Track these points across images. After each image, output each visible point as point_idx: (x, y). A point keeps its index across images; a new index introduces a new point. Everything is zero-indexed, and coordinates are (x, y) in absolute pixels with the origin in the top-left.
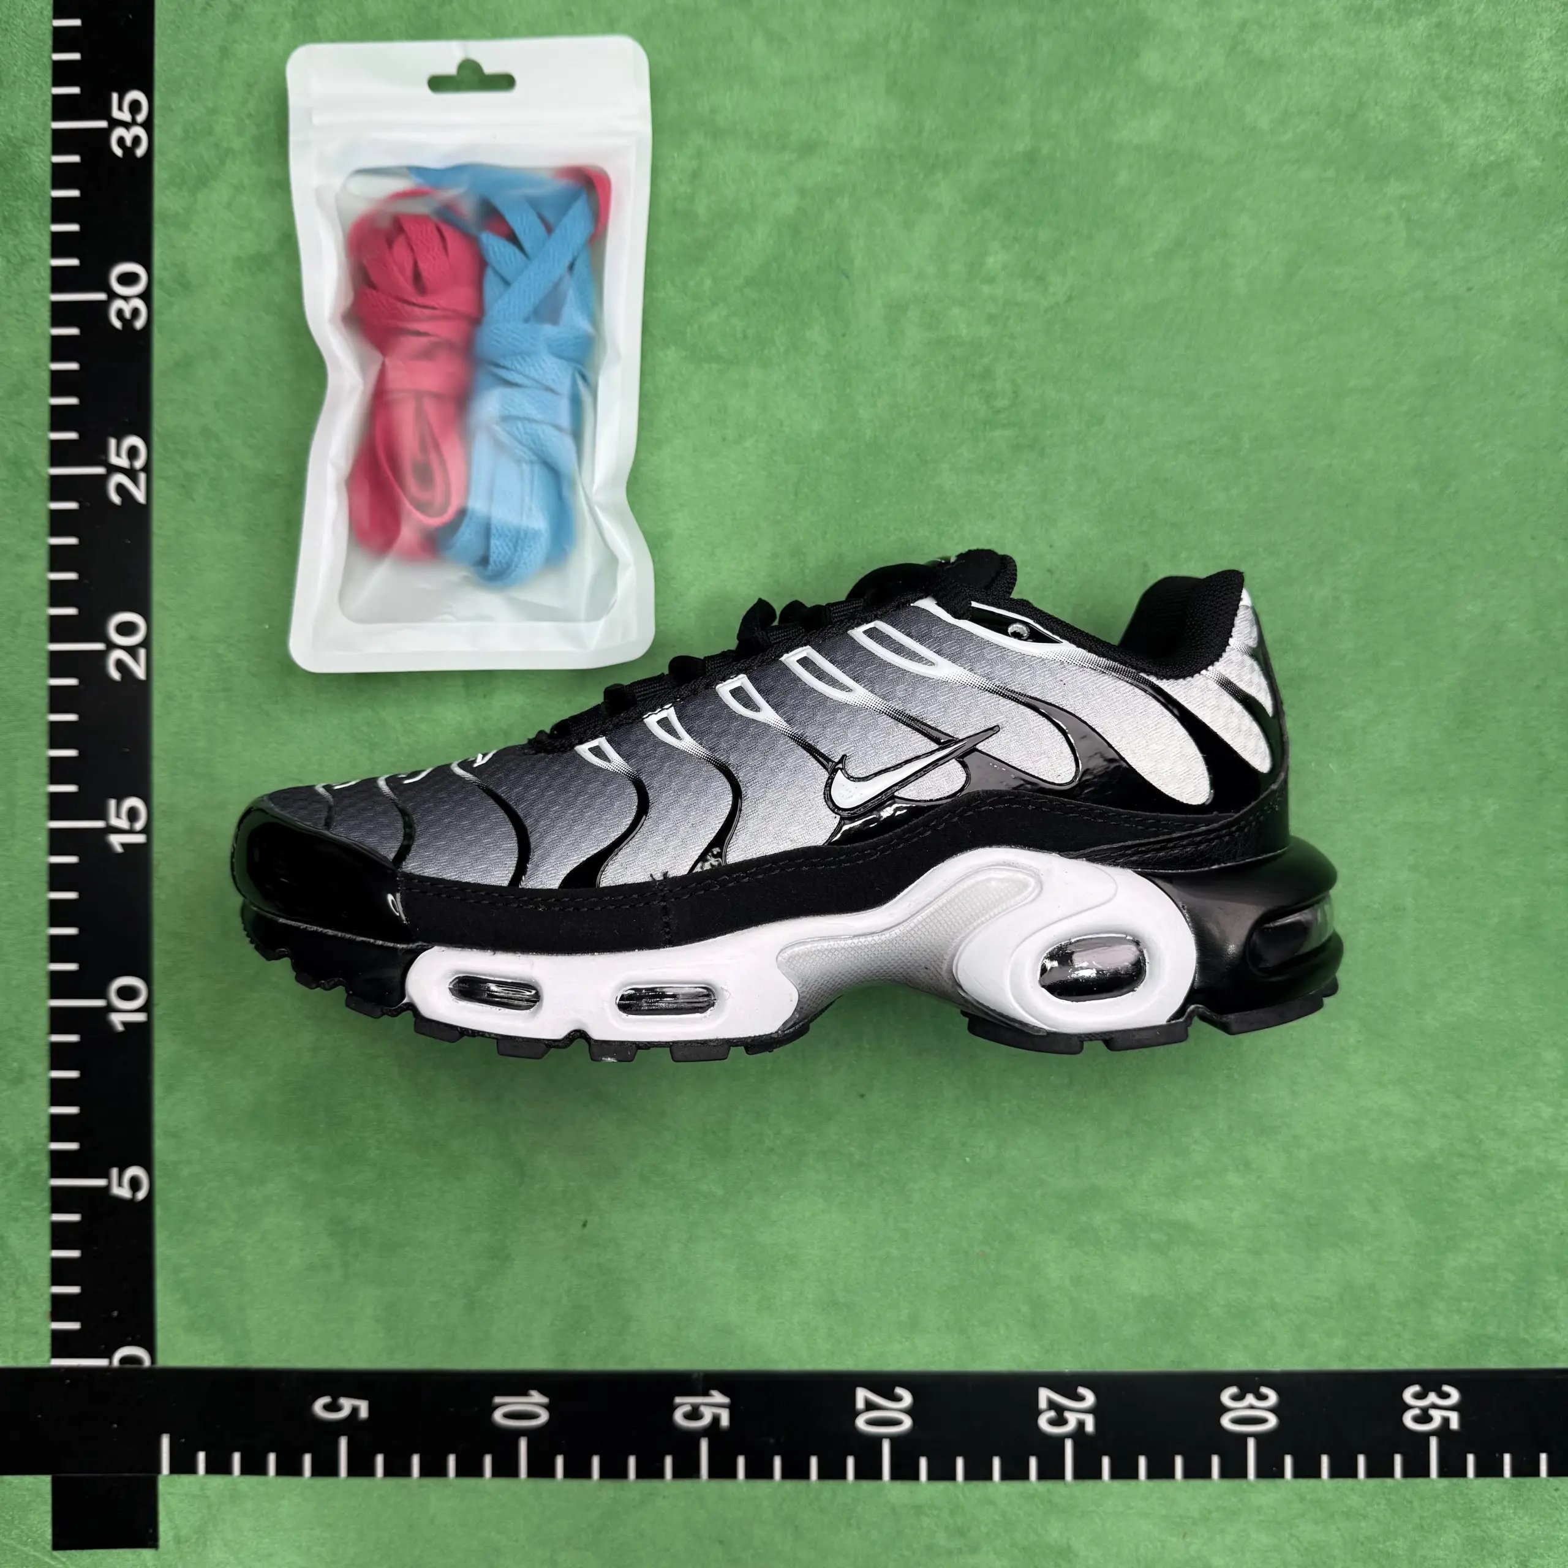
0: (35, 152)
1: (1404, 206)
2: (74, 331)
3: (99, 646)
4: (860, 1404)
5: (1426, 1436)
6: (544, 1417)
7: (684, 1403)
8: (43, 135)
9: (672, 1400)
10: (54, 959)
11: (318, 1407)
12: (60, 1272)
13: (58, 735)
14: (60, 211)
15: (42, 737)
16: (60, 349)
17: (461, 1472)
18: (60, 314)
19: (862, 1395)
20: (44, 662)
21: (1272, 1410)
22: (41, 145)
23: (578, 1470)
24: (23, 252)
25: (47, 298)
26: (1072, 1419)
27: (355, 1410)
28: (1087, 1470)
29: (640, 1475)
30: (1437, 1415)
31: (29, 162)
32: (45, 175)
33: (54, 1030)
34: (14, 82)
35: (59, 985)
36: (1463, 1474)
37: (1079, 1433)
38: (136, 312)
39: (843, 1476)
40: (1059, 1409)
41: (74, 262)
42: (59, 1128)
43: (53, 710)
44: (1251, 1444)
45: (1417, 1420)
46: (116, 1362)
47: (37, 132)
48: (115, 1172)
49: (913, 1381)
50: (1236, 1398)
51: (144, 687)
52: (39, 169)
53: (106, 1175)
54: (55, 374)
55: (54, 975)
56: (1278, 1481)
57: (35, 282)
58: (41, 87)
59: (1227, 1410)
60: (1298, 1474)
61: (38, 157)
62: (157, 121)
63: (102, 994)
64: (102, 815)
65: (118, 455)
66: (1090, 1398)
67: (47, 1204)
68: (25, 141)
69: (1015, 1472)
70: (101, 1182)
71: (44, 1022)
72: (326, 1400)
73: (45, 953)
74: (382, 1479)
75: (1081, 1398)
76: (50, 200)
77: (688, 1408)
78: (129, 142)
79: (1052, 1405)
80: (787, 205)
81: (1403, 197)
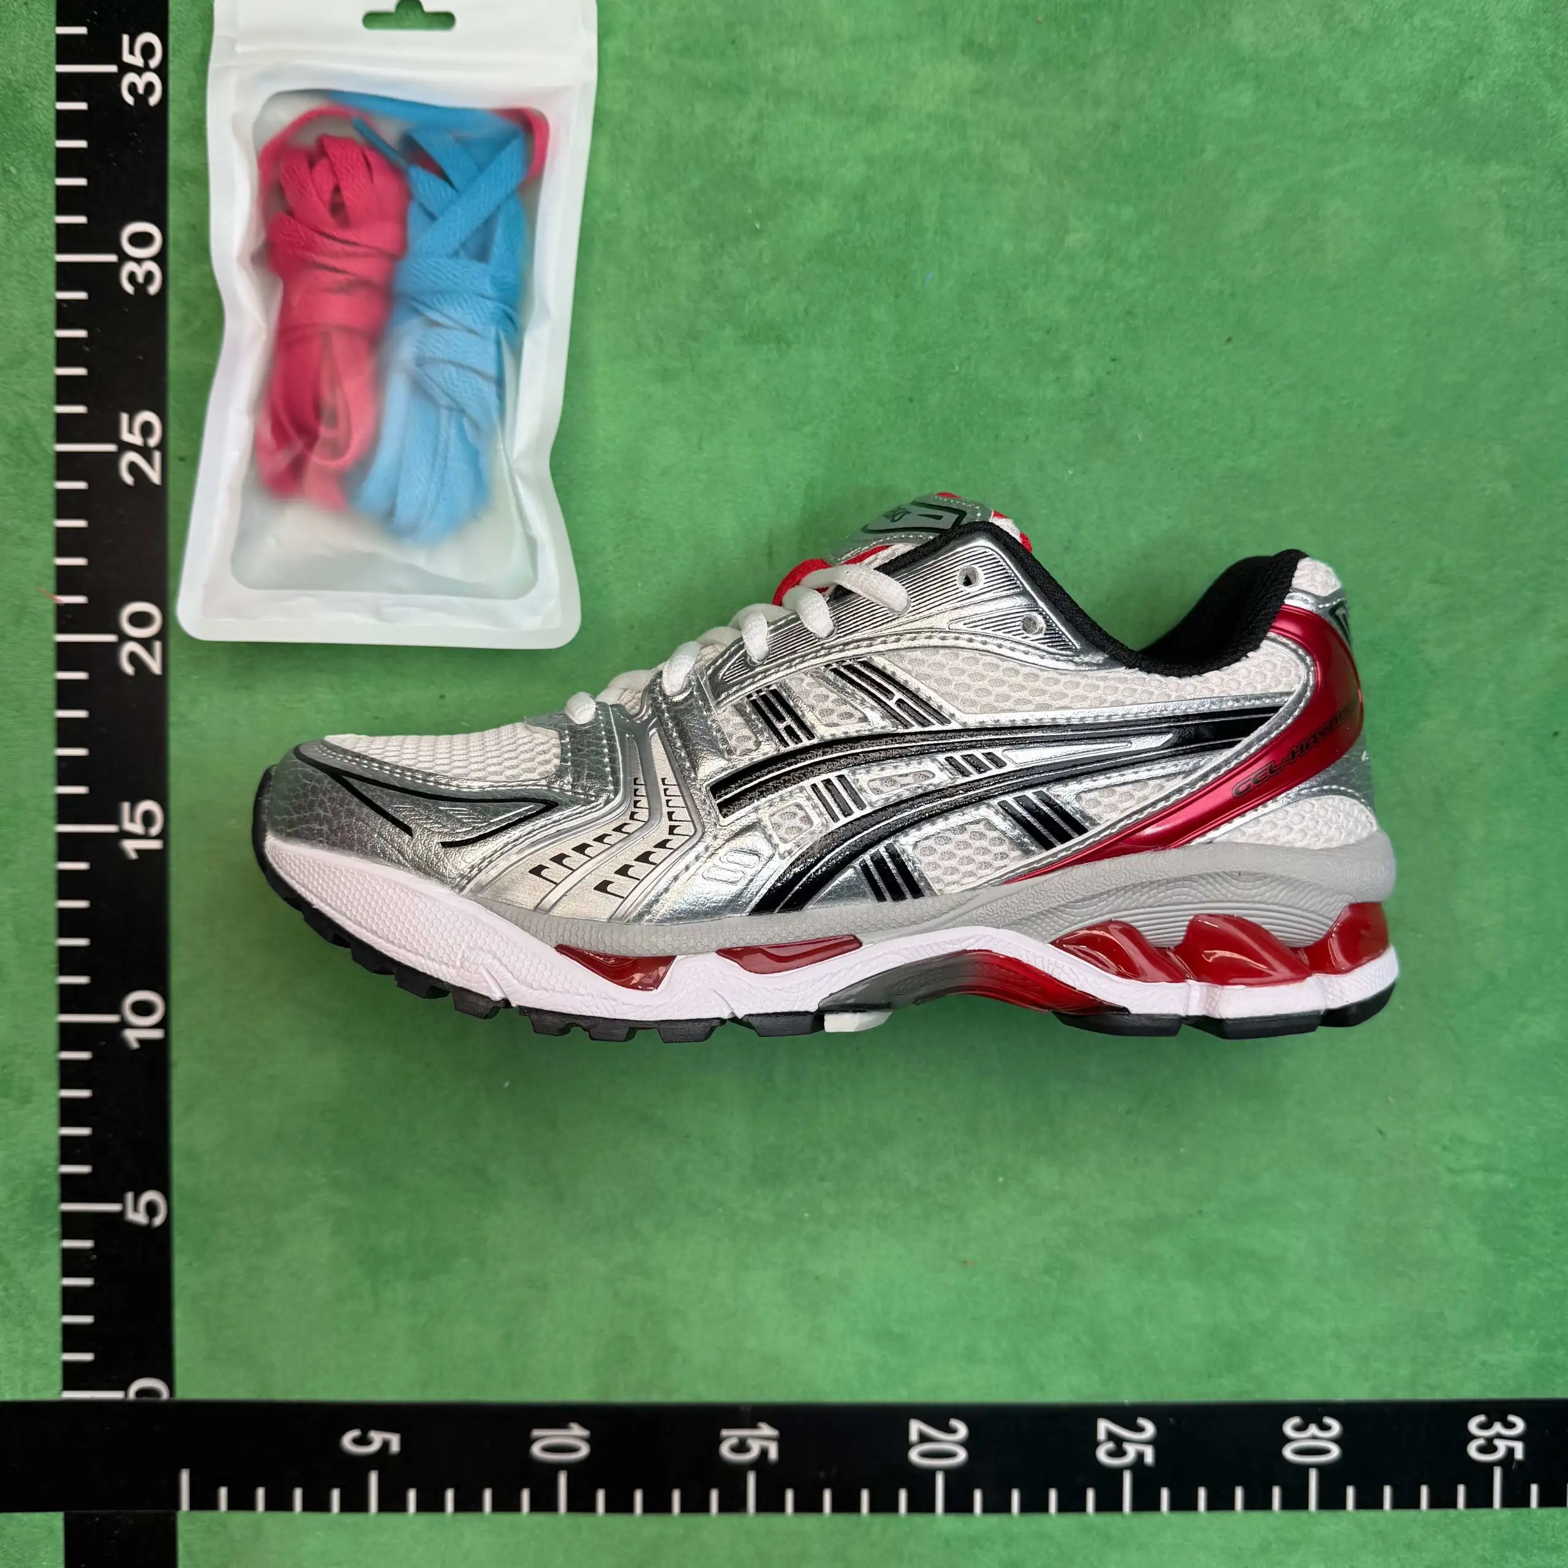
0: (39, 99)
1: (1504, 190)
2: (82, 295)
3: (111, 638)
4: (914, 1436)
5: (1490, 1466)
6: (584, 1450)
7: (730, 1436)
8: (47, 79)
9: (719, 1433)
10: (62, 972)
11: (347, 1440)
12: (71, 1301)
13: (66, 733)
14: (66, 163)
15: (49, 734)
16: (66, 315)
17: (497, 1507)
18: (67, 276)
19: (916, 1427)
20: (50, 655)
21: (1335, 1440)
22: (43, 89)
23: (619, 1504)
24: (25, 207)
25: (52, 259)
26: (1131, 1450)
27: (386, 1445)
28: (1146, 1502)
29: (684, 1509)
30: (1502, 1446)
31: (31, 109)
32: (51, 126)
33: (64, 1046)
34: (14, 20)
35: (69, 999)
36: (1526, 1503)
37: (1138, 1465)
38: (149, 276)
39: (894, 1508)
40: (1118, 1441)
41: (82, 220)
42: (69, 1150)
43: (61, 706)
44: (1313, 1475)
45: (1482, 1450)
46: (132, 1395)
47: (39, 74)
48: (130, 1196)
49: (971, 1414)
50: (1299, 1428)
51: (161, 681)
52: (41, 117)
53: (120, 1200)
54: (60, 341)
55: (63, 988)
56: (1340, 1513)
57: (38, 241)
58: (43, 25)
59: (1288, 1440)
60: (1360, 1505)
61: (40, 103)
62: (172, 67)
63: (116, 1009)
64: (115, 819)
65: (131, 431)
66: (1150, 1429)
67: (57, 1229)
68: (27, 86)
69: (1072, 1504)
70: (115, 1207)
71: (52, 1036)
72: (355, 1433)
73: (54, 966)
74: (414, 1514)
75: (1141, 1430)
76: (54, 150)
77: (734, 1441)
78: (141, 90)
79: (1111, 1436)
80: (853, 173)
81: (1502, 183)
